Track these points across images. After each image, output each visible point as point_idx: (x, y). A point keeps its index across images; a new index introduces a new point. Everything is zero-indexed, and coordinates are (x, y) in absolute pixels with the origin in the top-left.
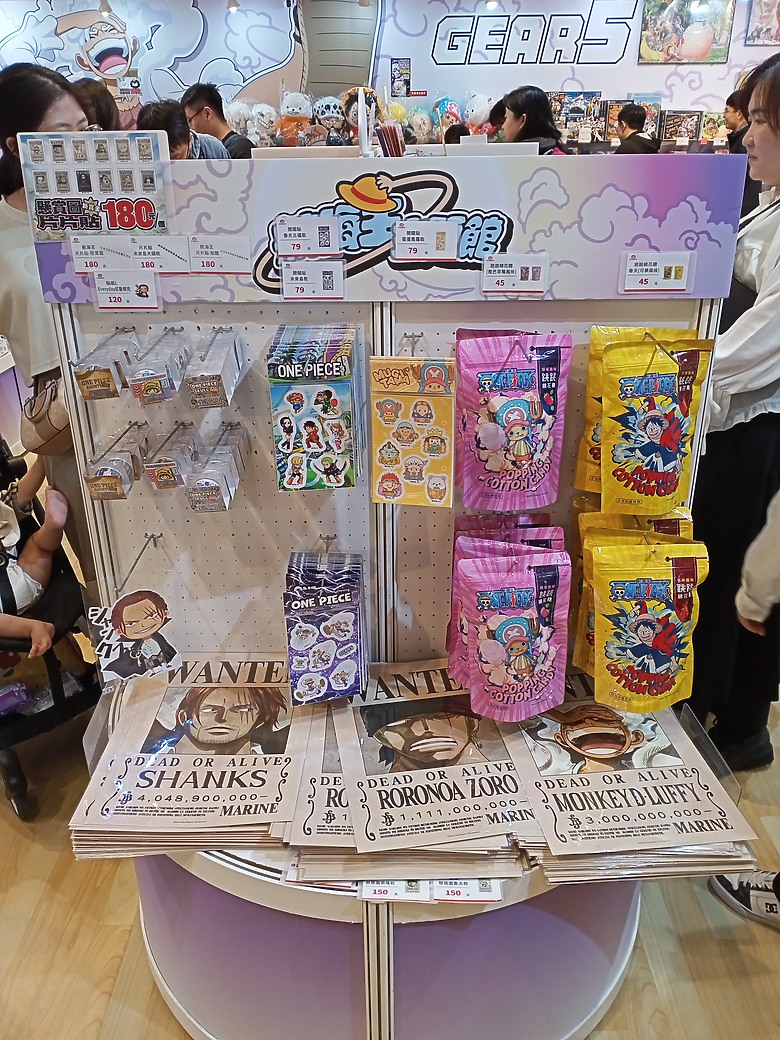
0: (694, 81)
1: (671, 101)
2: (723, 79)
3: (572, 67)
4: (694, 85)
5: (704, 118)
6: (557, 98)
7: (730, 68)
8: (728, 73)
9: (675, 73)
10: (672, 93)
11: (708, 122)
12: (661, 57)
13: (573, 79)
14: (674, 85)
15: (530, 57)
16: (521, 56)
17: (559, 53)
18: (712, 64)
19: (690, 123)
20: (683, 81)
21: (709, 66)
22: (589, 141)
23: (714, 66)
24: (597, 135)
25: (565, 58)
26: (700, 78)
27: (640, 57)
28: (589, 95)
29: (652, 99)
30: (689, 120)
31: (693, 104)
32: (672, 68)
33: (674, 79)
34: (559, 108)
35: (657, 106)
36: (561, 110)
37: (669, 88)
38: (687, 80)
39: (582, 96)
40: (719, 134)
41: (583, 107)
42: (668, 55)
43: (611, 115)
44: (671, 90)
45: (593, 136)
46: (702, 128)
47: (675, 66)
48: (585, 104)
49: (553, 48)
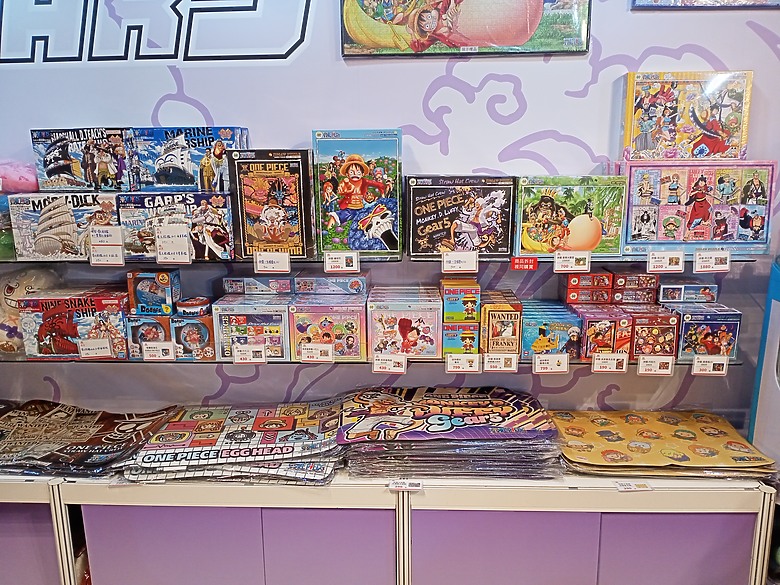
0: (502, 99)
1: (445, 150)
2: (583, 94)
3: (172, 69)
4: (506, 109)
5: (523, 198)
6: (103, 144)
7: (598, 66)
8: (594, 80)
9: (448, 80)
10: (446, 131)
11: (536, 209)
12: (406, 37)
13: (180, 96)
14: (448, 110)
15: (65, 43)
16: (40, 44)
17: (134, 33)
18: (548, 54)
19: (486, 210)
20: (471, 100)
21: (539, 62)
22: (187, 259)
23: (554, 61)
24: (210, 243)
25: (151, 44)
26: (518, 93)
27: (346, 38)
28: (200, 137)
29: (371, 146)
30: (481, 201)
31: (505, 156)
32: (441, 65)
33: (445, 96)
34: (112, 170)
35: (390, 166)
36: (119, 175)
37: (436, 117)
38: (482, 98)
39: (181, 139)
40: (571, 240)
41: (190, 168)
42: (422, 32)
43: (248, 191)
44: (441, 124)
45: (199, 247)
46: (520, 224)
47: (443, 63)
48: (194, 158)
49: (119, 20)
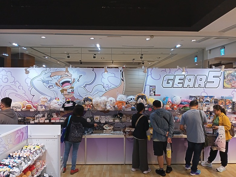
3: (204, 89)
6: (202, 98)
9: (234, 91)
10: (234, 96)
12: (230, 86)
13: (204, 92)
15: (191, 86)
16: (188, 86)
17: (200, 85)
25: (201, 86)
27: (224, 86)
28: (211, 97)
39: (209, 97)
42: (232, 86)
47: (234, 89)
48: (210, 99)
49: (198, 84)
